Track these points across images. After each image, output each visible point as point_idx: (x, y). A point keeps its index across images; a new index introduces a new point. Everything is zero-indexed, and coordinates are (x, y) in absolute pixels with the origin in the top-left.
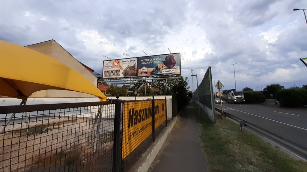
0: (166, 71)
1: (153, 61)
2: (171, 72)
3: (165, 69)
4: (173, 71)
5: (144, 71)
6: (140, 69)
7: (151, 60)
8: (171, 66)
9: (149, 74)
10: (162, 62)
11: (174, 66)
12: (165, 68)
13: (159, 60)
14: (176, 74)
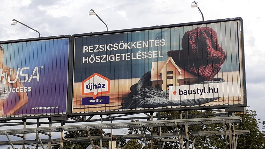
0: (186, 93)
1: (134, 51)
2: (205, 96)
3: (181, 82)
4: (213, 91)
5: (96, 91)
6: (79, 84)
7: (126, 46)
8: (207, 72)
9: (114, 105)
10: (171, 54)
11: (217, 70)
12: (182, 77)
13: (157, 49)
14: (226, 103)
